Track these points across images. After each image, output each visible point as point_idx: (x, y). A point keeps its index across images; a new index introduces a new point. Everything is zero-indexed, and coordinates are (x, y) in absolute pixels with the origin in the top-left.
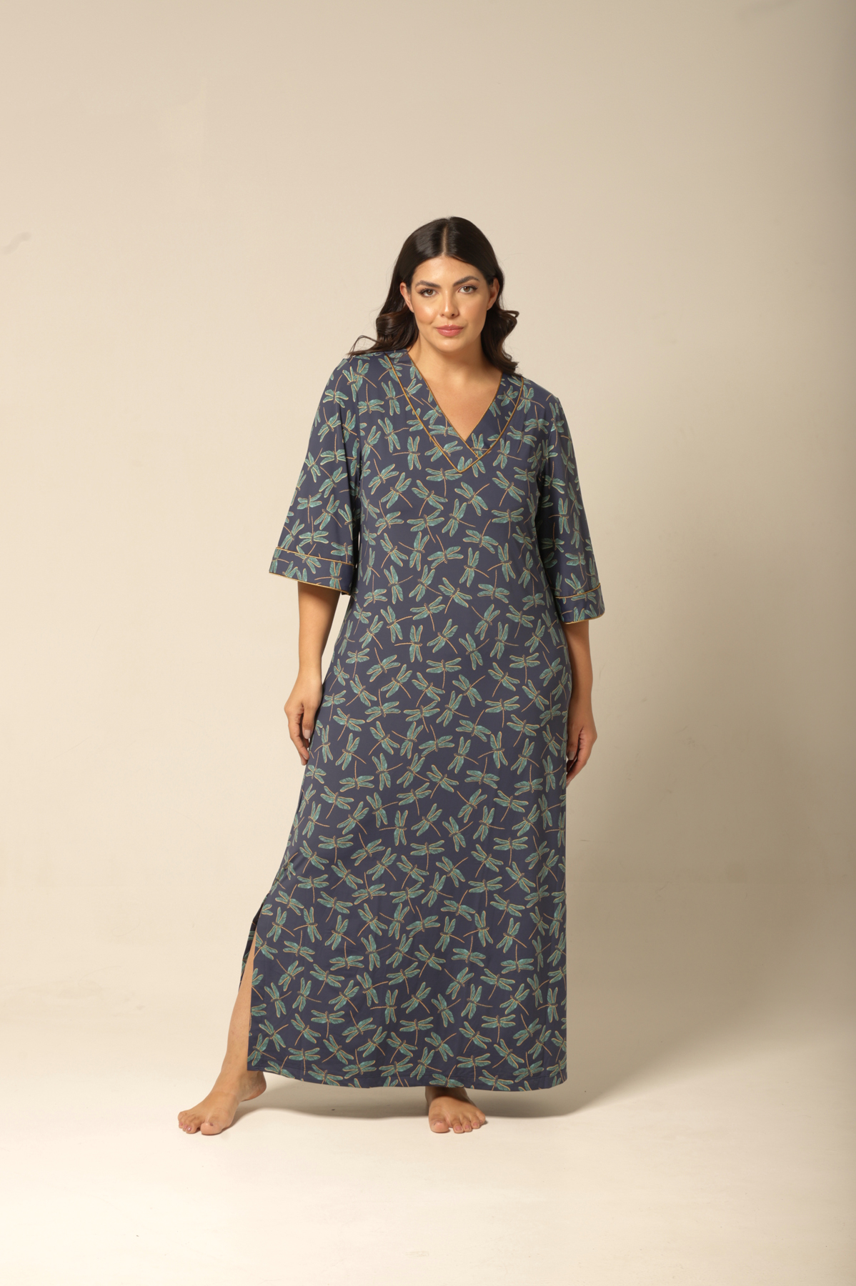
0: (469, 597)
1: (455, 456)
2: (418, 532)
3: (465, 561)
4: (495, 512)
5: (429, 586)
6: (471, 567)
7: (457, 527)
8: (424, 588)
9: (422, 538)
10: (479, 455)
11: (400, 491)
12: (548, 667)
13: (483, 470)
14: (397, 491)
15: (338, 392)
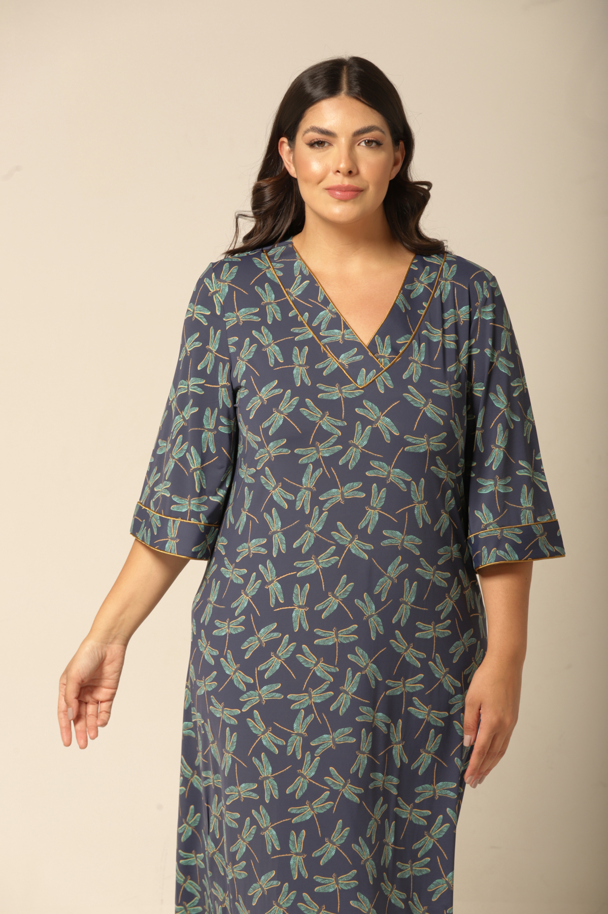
0: (369, 547)
1: (354, 369)
2: (307, 464)
3: (367, 501)
4: (409, 438)
5: (319, 533)
6: (374, 509)
7: (359, 457)
8: (313, 535)
9: (314, 471)
10: (386, 364)
11: (286, 412)
12: (459, 639)
13: (390, 384)
14: (281, 413)
15: (199, 306)
